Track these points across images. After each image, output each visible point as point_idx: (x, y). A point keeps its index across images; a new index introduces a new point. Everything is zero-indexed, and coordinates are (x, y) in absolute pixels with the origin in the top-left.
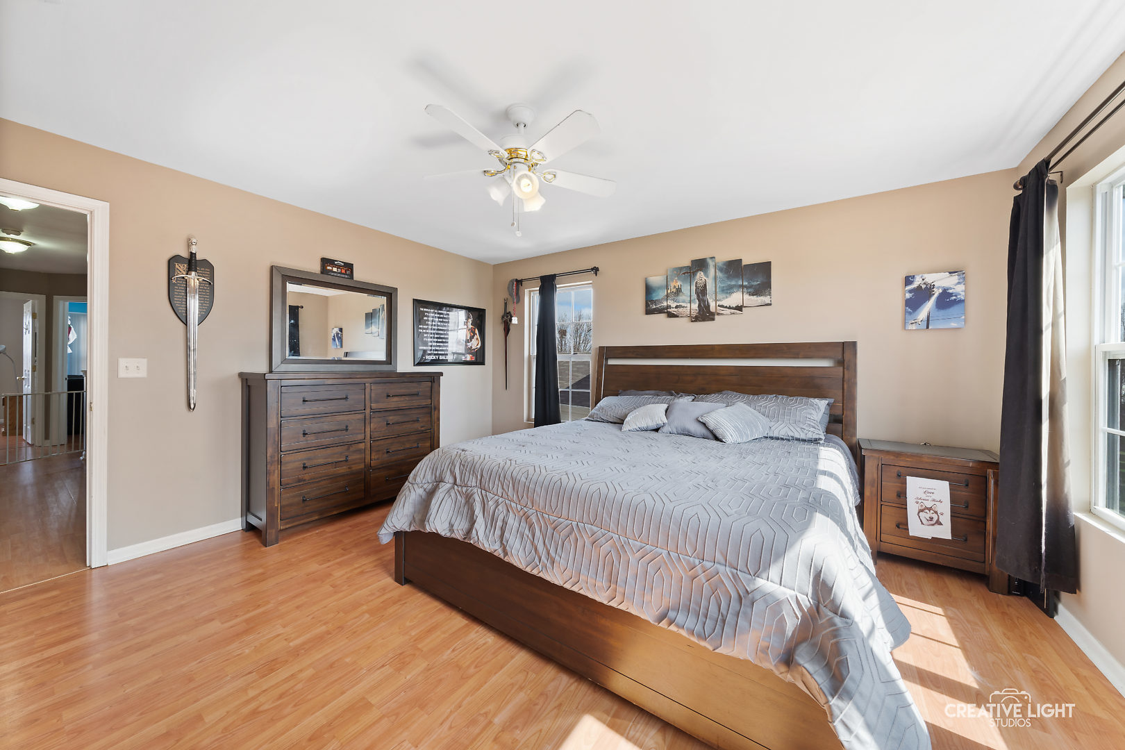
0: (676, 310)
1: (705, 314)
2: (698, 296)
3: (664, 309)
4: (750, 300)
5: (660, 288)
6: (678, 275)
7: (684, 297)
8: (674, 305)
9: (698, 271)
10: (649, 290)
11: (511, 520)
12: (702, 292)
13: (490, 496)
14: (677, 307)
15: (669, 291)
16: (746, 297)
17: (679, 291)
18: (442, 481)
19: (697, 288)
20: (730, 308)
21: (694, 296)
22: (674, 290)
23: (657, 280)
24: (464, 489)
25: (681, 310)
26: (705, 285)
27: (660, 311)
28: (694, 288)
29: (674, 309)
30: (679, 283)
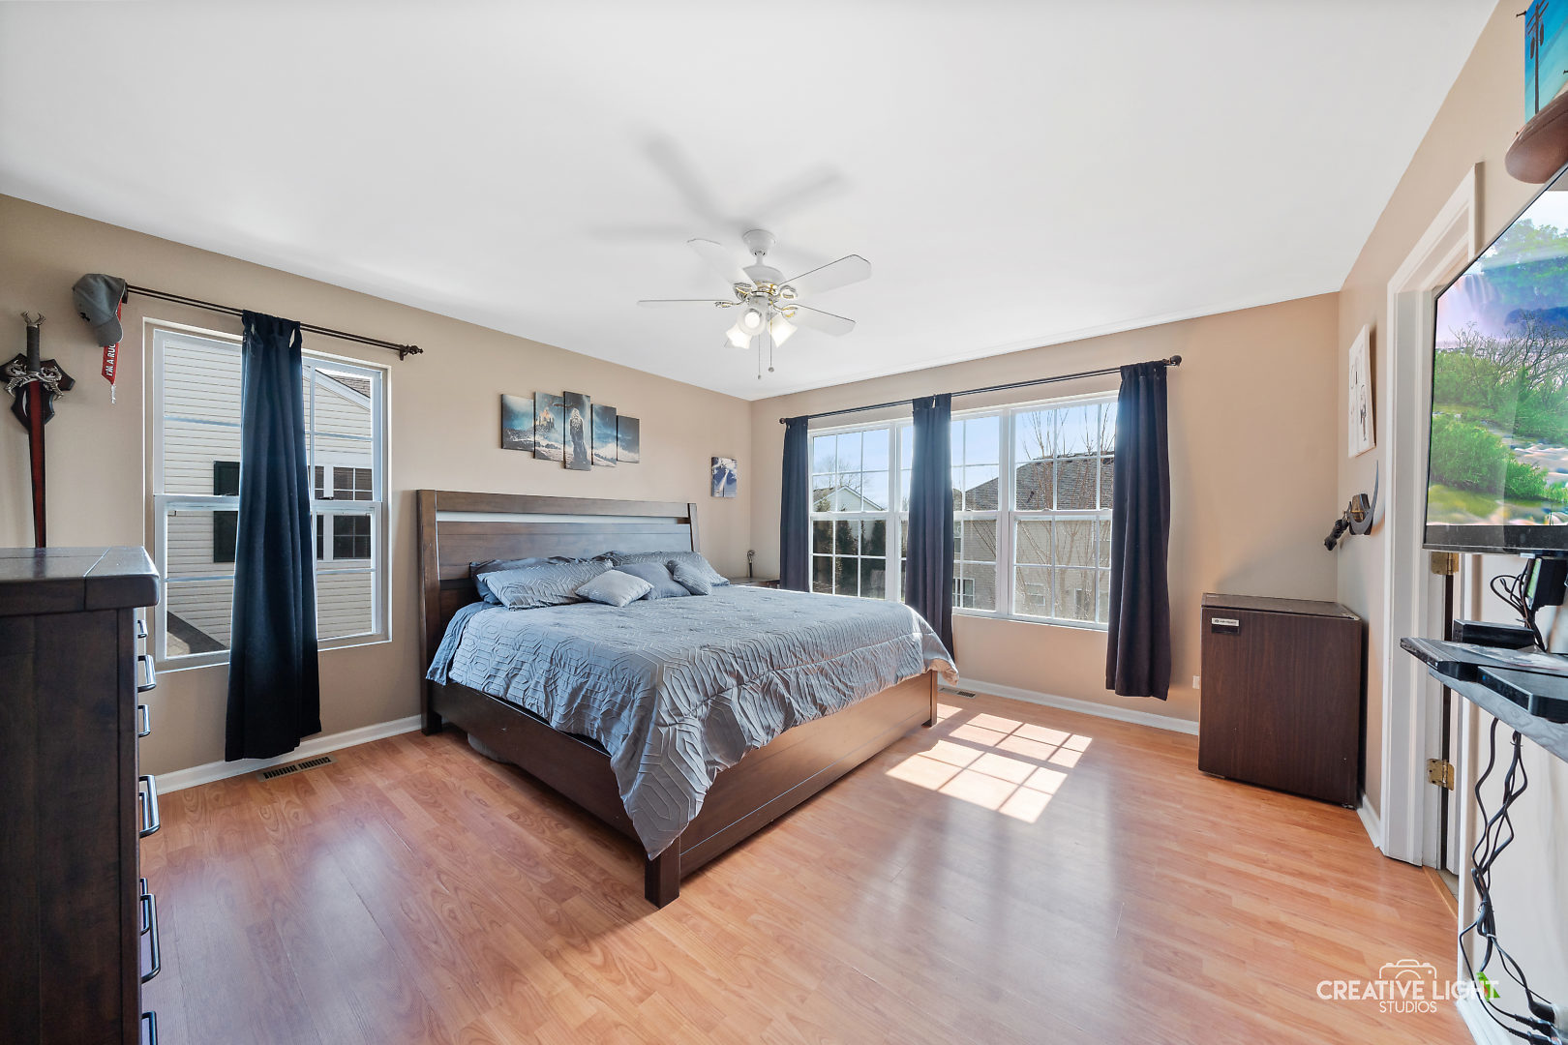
0: (547, 450)
1: (578, 462)
2: (573, 438)
3: (530, 445)
4: (623, 454)
5: (524, 415)
6: (550, 405)
7: (556, 436)
8: (544, 443)
9: (572, 407)
10: (505, 413)
11: (814, 682)
12: (577, 433)
13: (788, 670)
14: (547, 446)
15: (538, 423)
16: (620, 450)
17: (550, 426)
18: (722, 690)
19: (572, 428)
20: (605, 459)
21: (569, 437)
22: (545, 423)
23: (519, 402)
24: (758, 682)
25: (553, 451)
26: (581, 426)
27: (524, 447)
28: (568, 427)
29: (544, 448)
30: (550, 416)
